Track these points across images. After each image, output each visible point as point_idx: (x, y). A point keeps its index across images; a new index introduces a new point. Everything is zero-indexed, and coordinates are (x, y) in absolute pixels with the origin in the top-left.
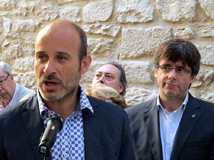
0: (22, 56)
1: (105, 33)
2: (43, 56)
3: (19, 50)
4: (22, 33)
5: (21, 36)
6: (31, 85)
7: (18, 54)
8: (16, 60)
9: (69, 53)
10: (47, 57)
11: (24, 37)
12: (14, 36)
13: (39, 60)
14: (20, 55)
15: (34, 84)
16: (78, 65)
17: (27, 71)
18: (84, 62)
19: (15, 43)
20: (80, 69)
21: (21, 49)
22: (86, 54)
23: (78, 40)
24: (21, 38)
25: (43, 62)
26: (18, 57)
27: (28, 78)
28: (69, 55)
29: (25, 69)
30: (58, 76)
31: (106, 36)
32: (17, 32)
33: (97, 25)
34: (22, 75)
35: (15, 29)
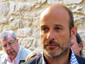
0: (22, 27)
1: (79, 12)
2: (45, 28)
3: (21, 23)
4: (22, 12)
5: (22, 14)
6: (28, 46)
7: (19, 26)
8: (19, 30)
9: (63, 25)
10: (48, 29)
11: (23, 14)
12: (17, 13)
13: (43, 31)
14: (21, 26)
15: (30, 46)
16: (69, 33)
17: (25, 37)
18: (73, 31)
19: (17, 18)
20: (70, 36)
21: (22, 22)
22: (73, 26)
23: (68, 17)
24: (21, 15)
25: (46, 32)
26: (20, 28)
27: (27, 42)
28: (63, 27)
29: (24, 36)
30: (56, 41)
31: (79, 14)
32: (19, 11)
33: (73, 6)
34: (22, 40)
35: (18, 9)
